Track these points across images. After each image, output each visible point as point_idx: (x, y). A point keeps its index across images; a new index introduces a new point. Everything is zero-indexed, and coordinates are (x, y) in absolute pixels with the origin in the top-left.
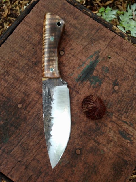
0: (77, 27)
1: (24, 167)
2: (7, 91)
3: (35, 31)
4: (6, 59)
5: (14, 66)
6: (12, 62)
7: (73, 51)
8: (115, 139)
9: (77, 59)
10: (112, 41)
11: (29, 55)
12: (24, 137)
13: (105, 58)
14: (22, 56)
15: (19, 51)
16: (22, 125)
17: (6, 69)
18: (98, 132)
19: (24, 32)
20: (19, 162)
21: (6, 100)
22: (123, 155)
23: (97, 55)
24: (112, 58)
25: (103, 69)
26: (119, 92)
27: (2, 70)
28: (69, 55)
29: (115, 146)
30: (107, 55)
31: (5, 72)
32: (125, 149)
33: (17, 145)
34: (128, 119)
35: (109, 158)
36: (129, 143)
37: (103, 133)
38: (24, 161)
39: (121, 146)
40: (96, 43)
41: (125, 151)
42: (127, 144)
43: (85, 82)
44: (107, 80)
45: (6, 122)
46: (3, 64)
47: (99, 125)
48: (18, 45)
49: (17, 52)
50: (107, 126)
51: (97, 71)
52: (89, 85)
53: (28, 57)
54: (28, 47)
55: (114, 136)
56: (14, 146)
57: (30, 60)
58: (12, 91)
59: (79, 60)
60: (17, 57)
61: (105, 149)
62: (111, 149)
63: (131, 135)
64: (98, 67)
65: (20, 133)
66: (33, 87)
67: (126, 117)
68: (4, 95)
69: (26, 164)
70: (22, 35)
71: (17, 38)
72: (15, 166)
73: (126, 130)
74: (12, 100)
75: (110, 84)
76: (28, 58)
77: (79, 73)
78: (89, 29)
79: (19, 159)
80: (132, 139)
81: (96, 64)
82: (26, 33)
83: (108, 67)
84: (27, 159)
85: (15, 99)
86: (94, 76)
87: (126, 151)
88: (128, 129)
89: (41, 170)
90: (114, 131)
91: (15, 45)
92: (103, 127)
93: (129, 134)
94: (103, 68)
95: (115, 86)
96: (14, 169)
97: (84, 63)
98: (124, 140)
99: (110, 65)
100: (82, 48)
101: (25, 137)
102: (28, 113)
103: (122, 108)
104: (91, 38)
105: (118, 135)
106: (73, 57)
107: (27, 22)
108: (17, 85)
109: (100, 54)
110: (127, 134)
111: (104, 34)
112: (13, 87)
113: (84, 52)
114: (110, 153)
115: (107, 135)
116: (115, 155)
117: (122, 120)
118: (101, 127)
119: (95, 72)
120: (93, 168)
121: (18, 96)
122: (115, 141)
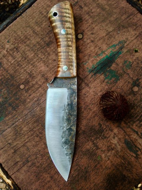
0: (106, 9)
1: (13, 151)
2: (13, 68)
4: (18, 33)
5: (25, 43)
6: (24, 38)
7: (93, 36)
8: (118, 148)
9: (96, 47)
11: (43, 34)
12: (19, 120)
13: (131, 50)
14: (36, 33)
15: (34, 27)
16: (20, 107)
17: (16, 45)
18: (100, 135)
19: (44, 7)
20: (8, 145)
21: (10, 77)
22: (122, 168)
23: (121, 45)
24: (139, 52)
25: (124, 64)
26: (138, 95)
27: (12, 45)
28: (87, 40)
29: (116, 156)
30: (134, 47)
31: (15, 47)
32: (127, 163)
33: (11, 126)
34: (140, 130)
35: (106, 167)
36: (134, 157)
37: (105, 137)
38: (14, 145)
40: (124, 30)
42: (131, 158)
43: (98, 75)
44: (126, 77)
45: (5, 100)
46: (14, 39)
47: (103, 127)
48: (34, 21)
49: (31, 28)
50: (112, 131)
51: (117, 65)
52: (103, 80)
53: (42, 35)
54: (44, 24)
55: (118, 145)
56: (7, 127)
57: (43, 38)
58: (17, 69)
59: (98, 48)
60: (30, 33)
61: (103, 156)
62: (111, 158)
63: (139, 149)
64: (119, 61)
65: (16, 115)
66: (40, 69)
67: (138, 125)
68: (9, 72)
69: (15, 149)
71: (35, 12)
72: (4, 147)
73: (134, 141)
74: (15, 79)
76: (41, 37)
77: (94, 63)
78: (120, 13)
79: (10, 142)
80: (139, 153)
81: (117, 56)
83: (131, 62)
84: (18, 144)
85: (19, 78)
86: (112, 70)
87: (127, 165)
88: (137, 140)
89: (29, 159)
90: (120, 139)
91: (31, 20)
92: (107, 130)
93: (136, 146)
94: (125, 62)
95: (134, 86)
96: (2, 150)
97: (103, 52)
98: (129, 152)
99: (135, 60)
100: (105, 34)
101: (21, 120)
102: (29, 96)
103: (136, 114)
104: (120, 23)
105: (123, 145)
106: (91, 43)
108: (23, 64)
109: (125, 44)
110: (134, 146)
111: (137, 22)
112: (20, 65)
113: (106, 39)
114: (108, 162)
115: (109, 140)
116: (113, 165)
117: (132, 128)
118: (105, 130)
119: (114, 65)
120: (84, 172)
121: (22, 76)
122: (118, 150)
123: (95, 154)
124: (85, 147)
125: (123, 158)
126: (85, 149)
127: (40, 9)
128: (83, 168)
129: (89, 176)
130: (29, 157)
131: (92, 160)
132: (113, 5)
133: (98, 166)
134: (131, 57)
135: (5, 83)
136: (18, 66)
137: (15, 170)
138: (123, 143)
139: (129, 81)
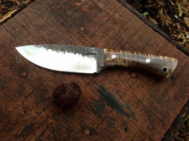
3: (158, 52)
5: (122, 29)
7: (136, 87)
8: (26, 117)
9: (126, 90)
11: (132, 43)
13: (127, 125)
14: (131, 37)
15: (137, 35)
16: (64, 28)
17: (119, 22)
23: (130, 115)
24: (125, 133)
25: (112, 119)
26: (81, 134)
27: (118, 19)
28: (131, 82)
29: (19, 115)
31: (116, 21)
32: (12, 126)
33: (47, 22)
34: (45, 139)
36: (17, 133)
37: (37, 104)
38: (30, 26)
40: (146, 116)
42: (16, 130)
43: (99, 94)
45: (69, 17)
46: (123, 20)
47: (47, 101)
49: (135, 33)
51: (110, 112)
52: (94, 99)
54: (141, 43)
57: (127, 43)
63: (25, 138)
68: (94, 18)
69: (26, 27)
75: (93, 124)
76: (129, 41)
77: (110, 90)
78: (163, 111)
80: (21, 138)
82: (156, 43)
83: (114, 126)
85: (89, 26)
87: (9, 127)
88: (34, 136)
89: (17, 38)
90: (35, 118)
91: (143, 32)
92: (44, 105)
95: (90, 130)
96: (25, 17)
97: (121, 97)
98: (22, 128)
99: (117, 129)
100: (139, 98)
101: (52, 30)
103: (61, 134)
105: (30, 122)
107: (167, 45)
110: (28, 133)
113: (135, 99)
115: (34, 108)
117: (46, 130)
119: (109, 108)
121: (91, 28)
123: (20, 96)
124: (27, 85)
125: (16, 122)
127: (154, 39)
128: (7, 85)
131: (15, 93)
132: (170, 104)
136: (100, 24)
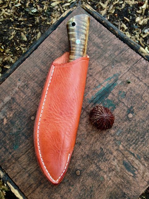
0: (101, 47)
1: (27, 175)
2: (24, 102)
3: (58, 48)
4: (27, 72)
5: (34, 80)
6: (33, 76)
8: (118, 168)
9: (94, 80)
10: (135, 65)
13: (124, 81)
14: (42, 71)
15: (40, 66)
17: (26, 82)
18: (102, 158)
19: (48, 48)
20: (24, 170)
21: (22, 110)
22: (122, 187)
23: (116, 77)
25: (119, 93)
26: (132, 121)
27: (23, 83)
29: (116, 176)
30: (127, 79)
31: (25, 84)
32: (126, 181)
33: (25, 153)
34: (136, 152)
35: (108, 186)
36: (132, 176)
37: (106, 160)
39: (123, 177)
41: (125, 184)
42: (129, 177)
45: (19, 130)
47: (104, 151)
48: (40, 61)
49: (38, 67)
50: (112, 154)
51: (113, 95)
55: (117, 166)
58: (28, 103)
59: (96, 81)
60: (37, 72)
61: (105, 176)
63: (136, 169)
64: (115, 91)
67: (134, 148)
68: (21, 106)
69: (29, 173)
70: (45, 51)
71: (41, 53)
73: (131, 162)
74: (27, 112)
77: (93, 94)
78: (113, 49)
80: (136, 172)
81: (113, 88)
82: (49, 49)
83: (125, 93)
85: (30, 111)
86: (109, 100)
87: (127, 184)
88: (134, 161)
89: (42, 181)
90: (119, 161)
91: (38, 60)
92: (107, 154)
93: (133, 167)
95: (129, 113)
96: (19, 174)
97: (101, 85)
98: (128, 172)
99: (128, 90)
100: (101, 69)
103: (132, 138)
104: (114, 59)
106: (90, 77)
107: (52, 39)
108: (33, 99)
109: (119, 77)
110: (131, 166)
111: (128, 56)
112: (30, 100)
113: (102, 73)
114: (110, 181)
115: (110, 162)
116: (114, 185)
117: (129, 151)
118: (106, 153)
119: (110, 95)
120: (89, 192)
121: (32, 109)
122: (118, 170)
123: (99, 175)
124: (89, 170)
125: (122, 178)
126: (89, 171)
127: (45, 50)
128: (89, 188)
129: (94, 195)
130: (41, 180)
131: (96, 181)
132: (107, 43)
133: (101, 185)
134: (125, 87)
135: (18, 116)
136: (28, 100)
137: (30, 191)
138: (122, 165)
139: (124, 109)
